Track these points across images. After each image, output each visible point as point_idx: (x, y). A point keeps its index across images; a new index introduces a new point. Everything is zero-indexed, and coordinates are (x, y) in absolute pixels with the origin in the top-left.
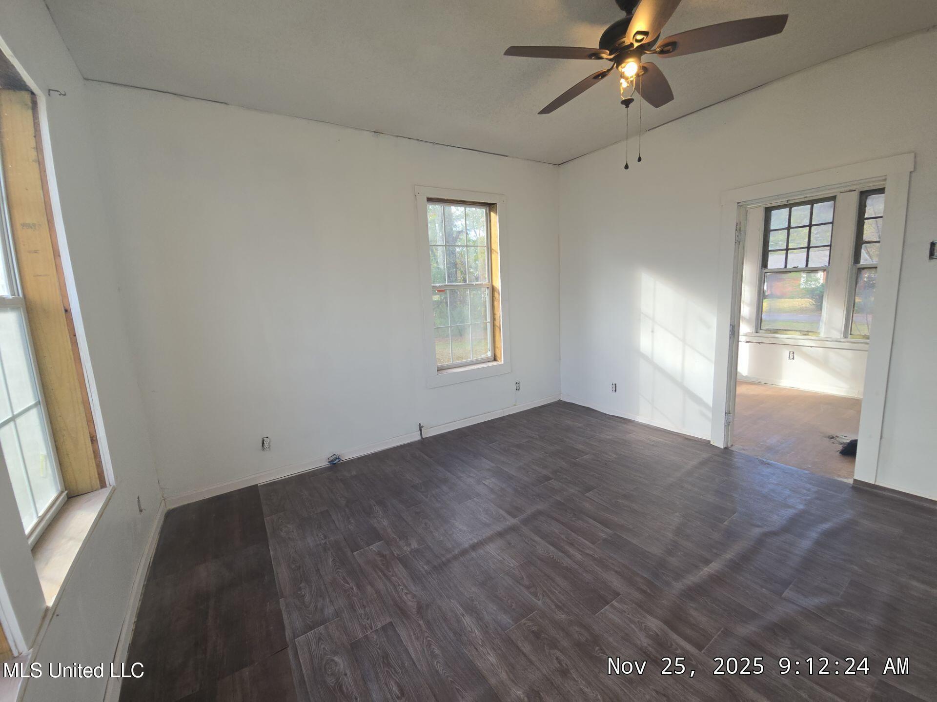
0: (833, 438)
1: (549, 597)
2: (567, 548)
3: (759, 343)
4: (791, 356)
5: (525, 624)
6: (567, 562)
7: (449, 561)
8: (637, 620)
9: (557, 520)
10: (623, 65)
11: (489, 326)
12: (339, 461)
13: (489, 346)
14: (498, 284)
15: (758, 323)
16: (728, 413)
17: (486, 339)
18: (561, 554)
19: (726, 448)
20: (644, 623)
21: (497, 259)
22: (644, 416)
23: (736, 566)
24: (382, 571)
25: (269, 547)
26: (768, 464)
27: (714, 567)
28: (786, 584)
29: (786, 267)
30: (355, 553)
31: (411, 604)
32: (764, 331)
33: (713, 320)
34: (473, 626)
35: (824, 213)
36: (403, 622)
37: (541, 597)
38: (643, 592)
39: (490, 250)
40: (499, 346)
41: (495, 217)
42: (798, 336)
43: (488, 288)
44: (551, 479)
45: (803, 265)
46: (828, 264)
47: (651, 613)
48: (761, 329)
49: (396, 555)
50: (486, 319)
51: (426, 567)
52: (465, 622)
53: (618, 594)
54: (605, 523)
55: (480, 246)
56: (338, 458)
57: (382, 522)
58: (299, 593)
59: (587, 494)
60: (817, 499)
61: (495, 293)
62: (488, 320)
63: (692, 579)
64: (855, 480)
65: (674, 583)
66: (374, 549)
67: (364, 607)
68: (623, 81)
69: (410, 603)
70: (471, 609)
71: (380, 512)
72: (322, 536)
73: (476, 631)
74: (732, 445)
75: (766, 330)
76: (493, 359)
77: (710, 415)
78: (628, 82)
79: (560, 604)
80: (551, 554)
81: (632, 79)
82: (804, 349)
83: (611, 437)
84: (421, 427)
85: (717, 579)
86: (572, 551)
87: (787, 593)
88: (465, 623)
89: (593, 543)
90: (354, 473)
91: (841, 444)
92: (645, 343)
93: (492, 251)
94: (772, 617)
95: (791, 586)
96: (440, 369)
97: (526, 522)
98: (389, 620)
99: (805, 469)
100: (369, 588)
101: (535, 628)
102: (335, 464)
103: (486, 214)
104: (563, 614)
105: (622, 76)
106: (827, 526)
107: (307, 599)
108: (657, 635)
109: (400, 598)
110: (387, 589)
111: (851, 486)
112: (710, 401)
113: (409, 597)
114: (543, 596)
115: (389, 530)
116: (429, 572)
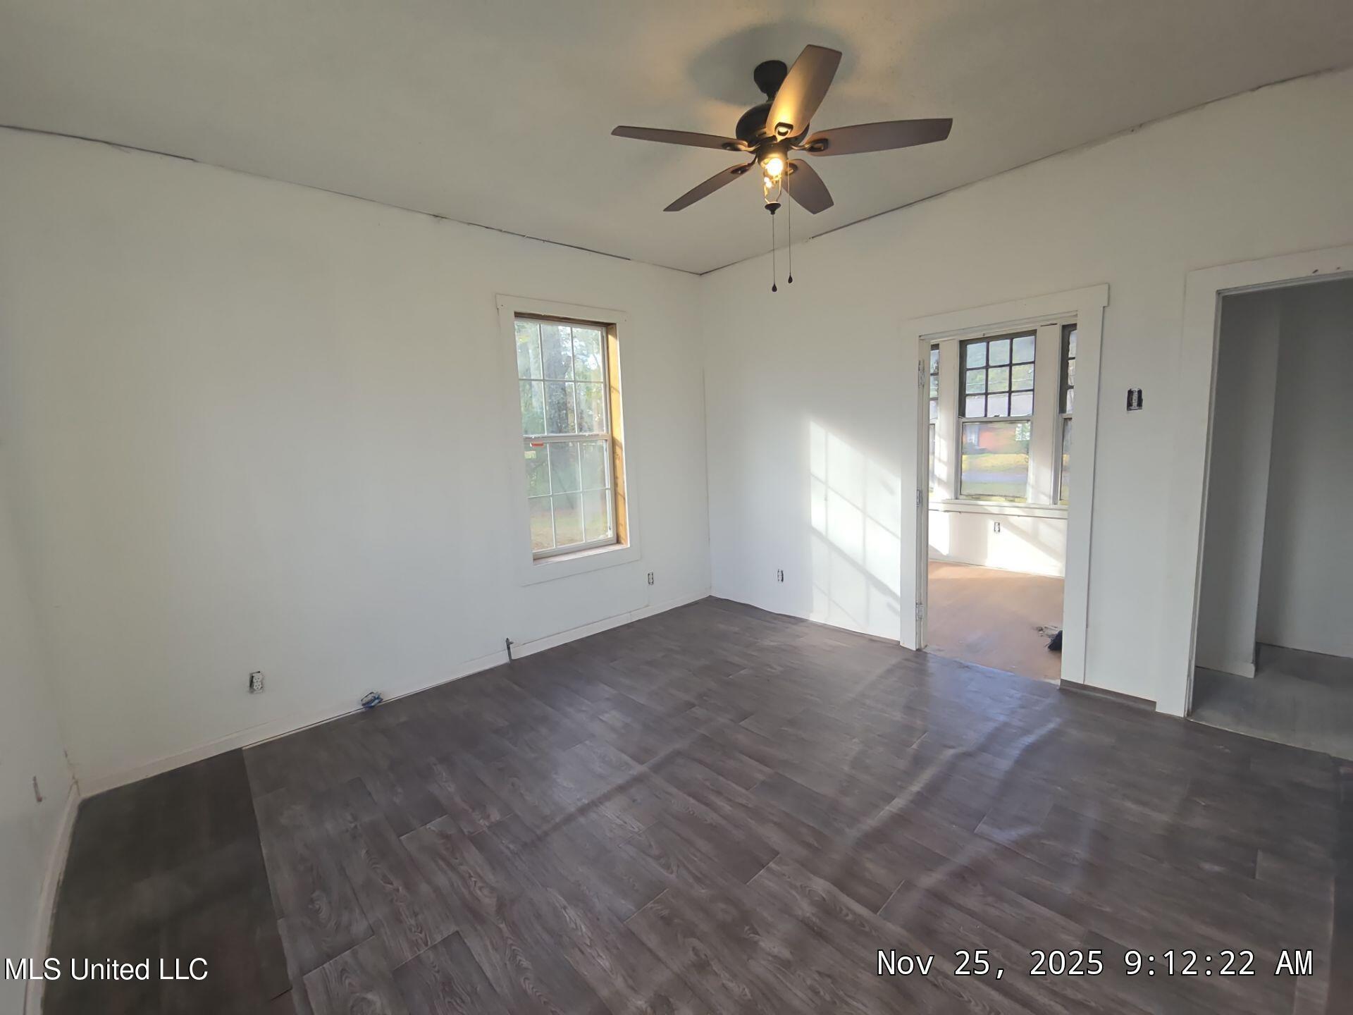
0: (1041, 630)
1: (687, 869)
2: (713, 798)
3: (960, 512)
4: (997, 529)
5: (651, 908)
6: (712, 817)
7: (546, 834)
8: (798, 884)
9: (701, 762)
10: (766, 161)
11: (608, 494)
12: (380, 702)
13: (610, 522)
14: (620, 435)
15: (957, 486)
16: (918, 604)
17: (605, 512)
18: (703, 807)
19: (918, 650)
20: (808, 887)
21: (617, 399)
22: (819, 614)
23: (922, 800)
24: (444, 859)
25: (260, 843)
26: (967, 667)
27: (898, 803)
28: (980, 816)
29: (986, 416)
30: (402, 838)
31: (488, 901)
32: (965, 497)
33: (897, 483)
34: (578, 921)
35: (1024, 350)
36: (476, 930)
37: (675, 868)
38: (808, 846)
39: (609, 388)
40: (623, 523)
41: (614, 343)
42: (1003, 502)
43: (606, 440)
44: (693, 705)
45: (1004, 414)
46: (1031, 412)
47: (816, 873)
48: (961, 494)
49: (466, 833)
50: (605, 485)
51: (511, 846)
52: (567, 916)
53: (778, 853)
54: (762, 760)
55: (594, 382)
56: (378, 698)
57: (447, 788)
58: (310, 906)
59: (742, 723)
60: (1022, 707)
61: (617, 448)
62: (608, 485)
63: (871, 822)
64: (1062, 681)
65: (847, 830)
66: (433, 828)
67: (416, 915)
68: (767, 180)
69: (486, 901)
70: (577, 898)
71: (444, 774)
72: (349, 818)
73: (583, 927)
74: (926, 646)
75: (967, 496)
76: (615, 541)
77: (898, 607)
78: (773, 182)
79: (699, 875)
80: (690, 809)
81: (777, 179)
82: (1012, 519)
83: (775, 644)
84: (509, 644)
85: (900, 819)
86: (720, 802)
87: (982, 827)
88: (568, 919)
89: (747, 789)
90: (403, 719)
91: (1049, 636)
92: (818, 515)
93: (612, 389)
94: (961, 859)
95: (985, 818)
96: (537, 558)
97: (657, 769)
98: (453, 928)
99: (1008, 671)
100: (424, 888)
101: (666, 912)
102: (373, 707)
103: (603, 337)
104: (703, 889)
105: (765, 174)
106: (1029, 739)
107: (323, 915)
108: (824, 899)
109: (471, 893)
110: (452, 885)
111: (1058, 688)
112: (897, 589)
113: (486, 891)
114: (678, 866)
115: (458, 799)
116: (517, 854)
